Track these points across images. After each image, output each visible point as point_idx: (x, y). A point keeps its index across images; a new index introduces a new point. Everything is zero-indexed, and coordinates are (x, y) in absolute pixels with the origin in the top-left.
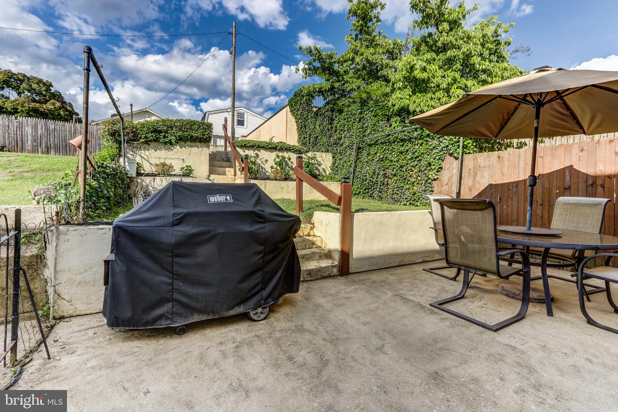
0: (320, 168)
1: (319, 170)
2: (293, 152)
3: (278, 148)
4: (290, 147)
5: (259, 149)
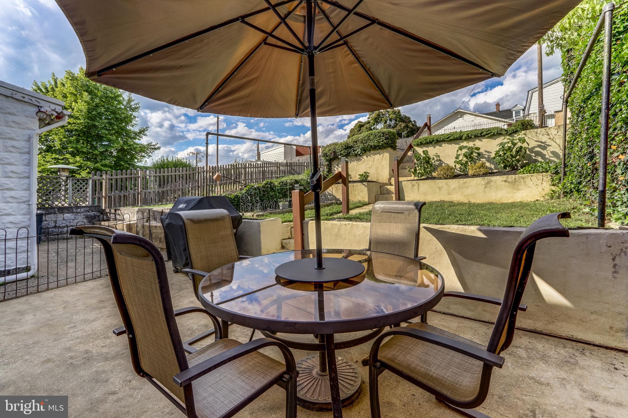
0: (544, 152)
1: (543, 156)
2: (489, 138)
3: (464, 138)
4: (482, 133)
5: (440, 143)
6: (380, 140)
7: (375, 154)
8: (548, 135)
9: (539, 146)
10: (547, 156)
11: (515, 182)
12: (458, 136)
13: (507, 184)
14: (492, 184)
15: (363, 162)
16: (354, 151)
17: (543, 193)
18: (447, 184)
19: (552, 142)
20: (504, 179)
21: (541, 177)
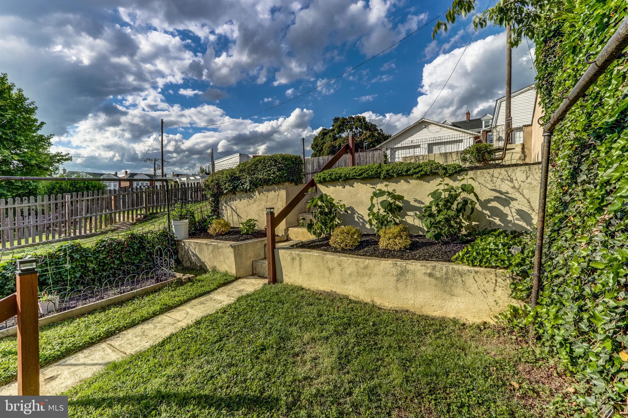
0: (506, 210)
1: (503, 216)
2: (418, 178)
4: (408, 170)
5: (351, 181)
6: (270, 171)
7: (268, 191)
8: (511, 181)
9: (496, 199)
10: (510, 218)
11: (447, 279)
12: (373, 172)
13: (433, 281)
14: (408, 276)
15: (255, 201)
16: (242, 185)
17: (497, 310)
18: (340, 265)
19: (517, 194)
20: (429, 271)
21: (493, 276)
